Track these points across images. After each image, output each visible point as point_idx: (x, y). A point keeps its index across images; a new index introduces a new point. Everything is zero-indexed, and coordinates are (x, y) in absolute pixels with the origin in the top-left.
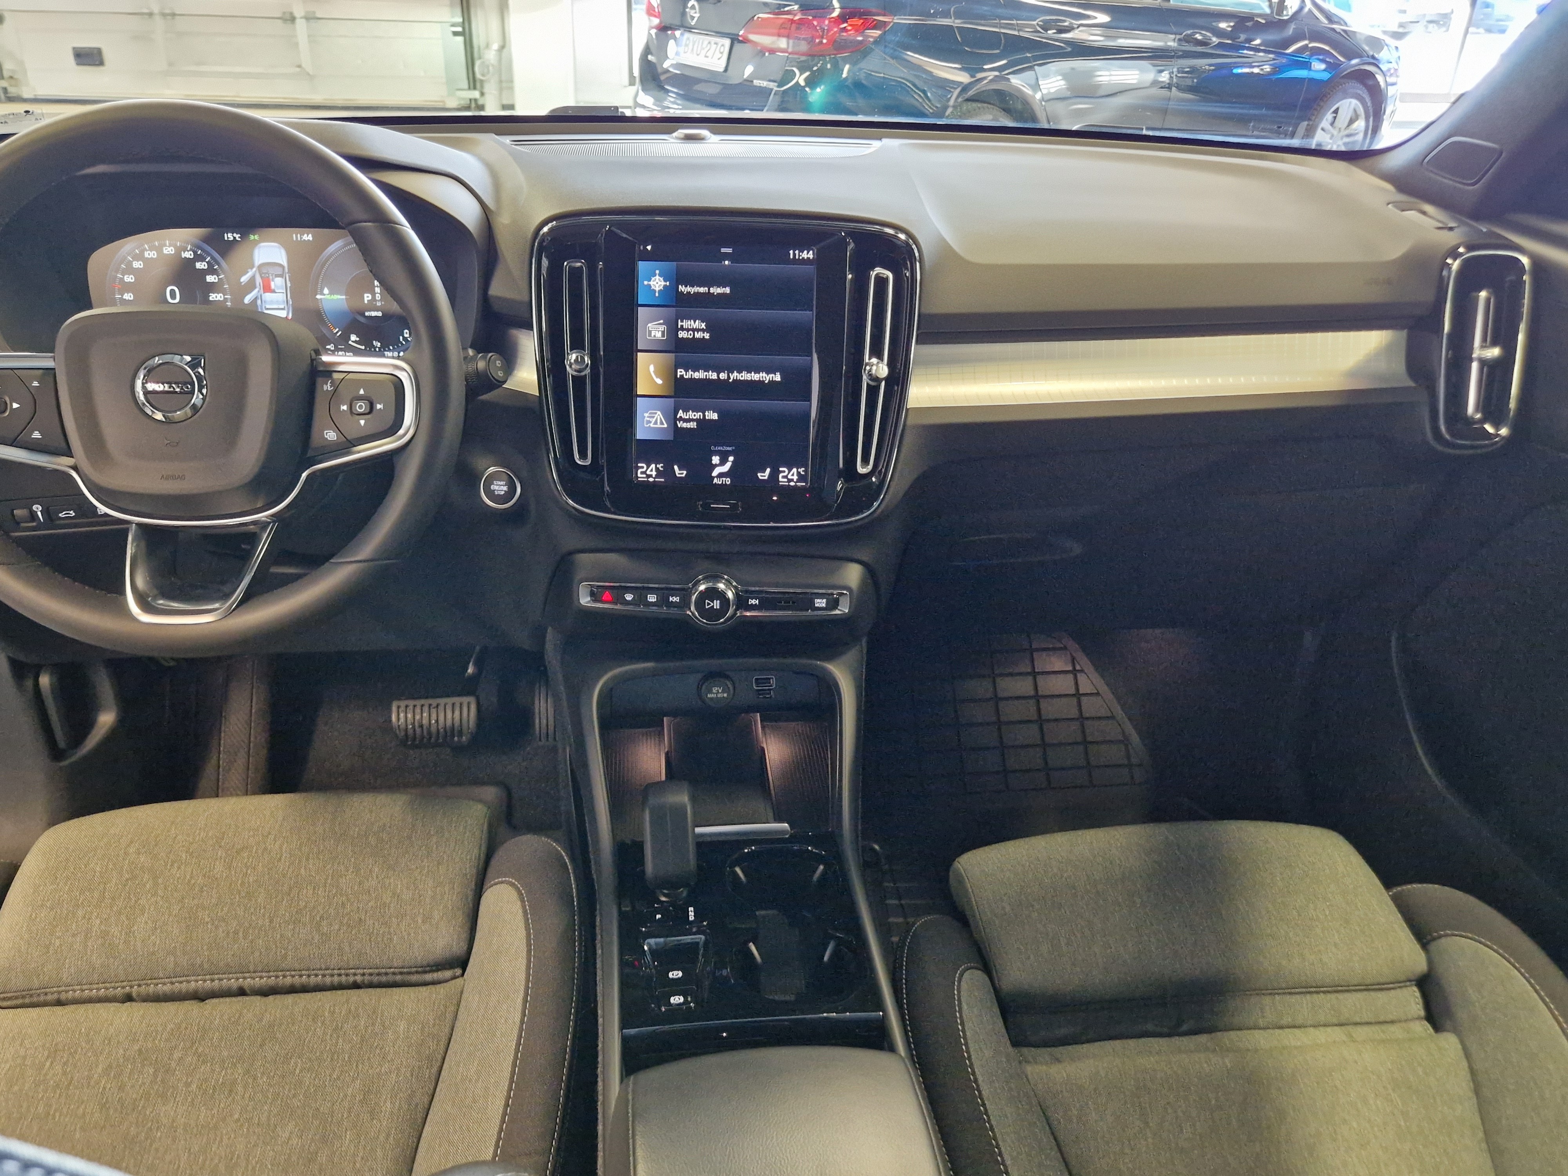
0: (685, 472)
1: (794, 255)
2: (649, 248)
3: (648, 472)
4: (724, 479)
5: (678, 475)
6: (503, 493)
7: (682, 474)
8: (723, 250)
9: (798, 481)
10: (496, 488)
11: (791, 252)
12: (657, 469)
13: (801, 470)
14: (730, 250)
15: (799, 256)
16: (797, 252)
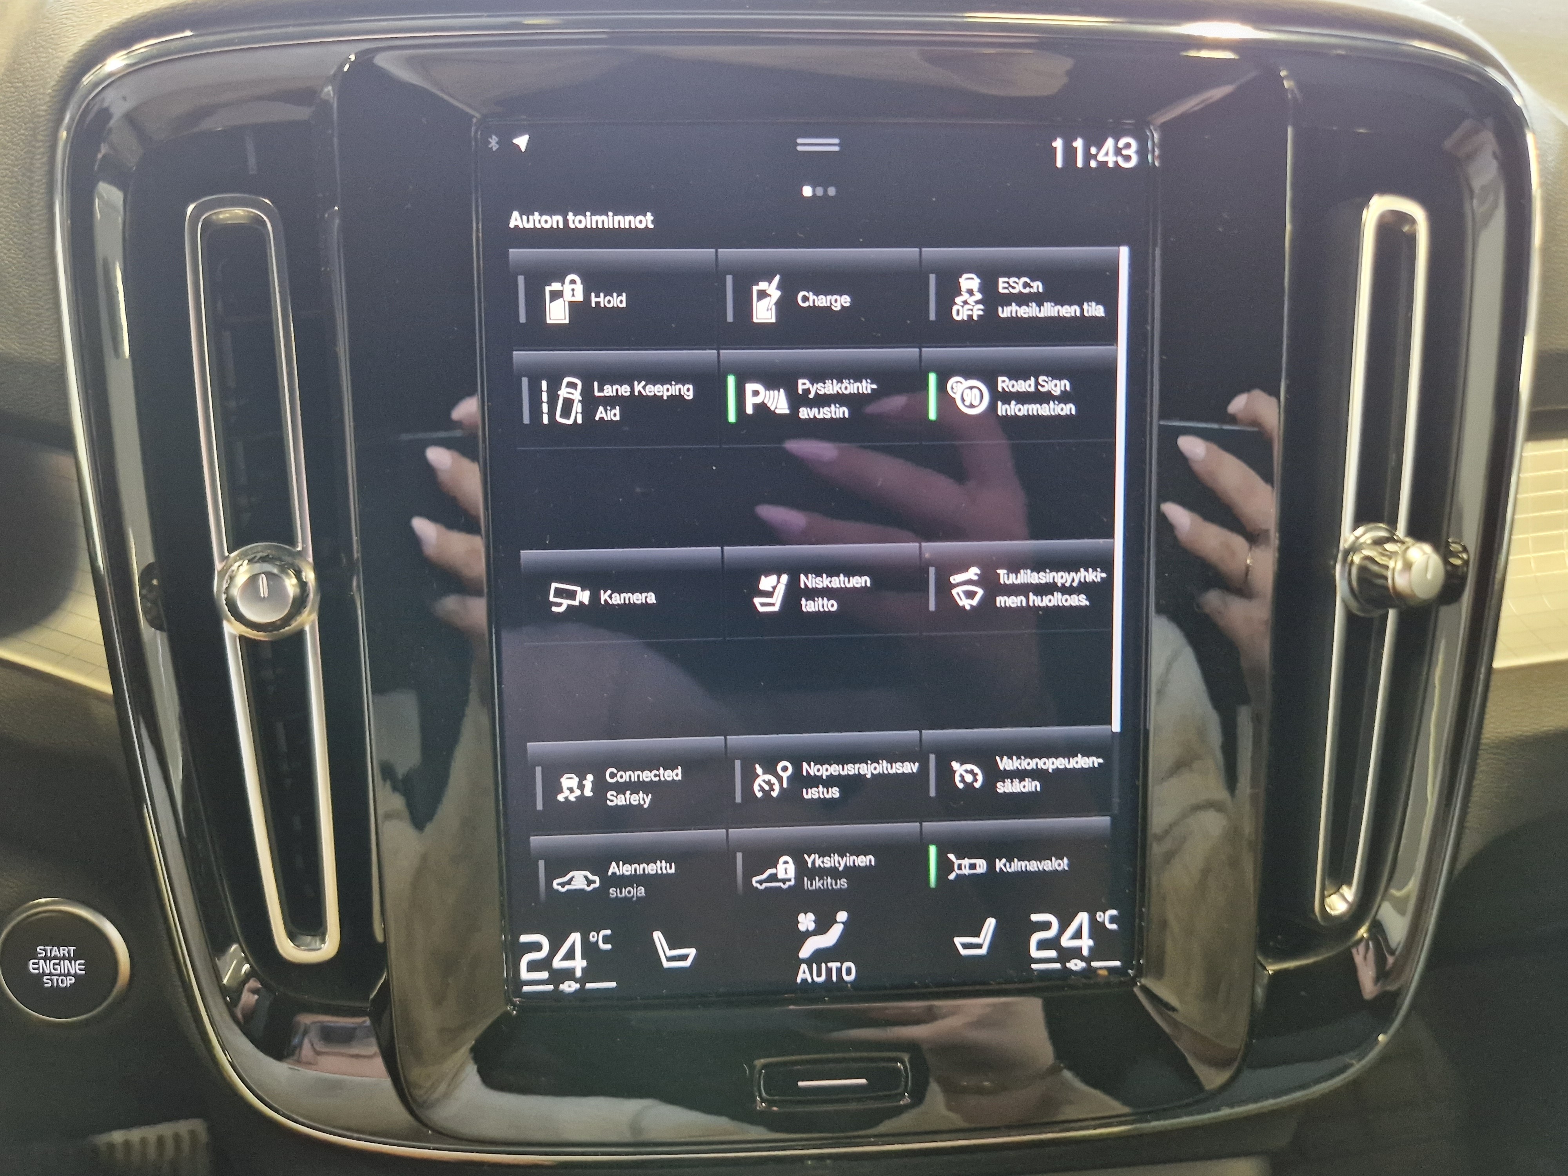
0: (692, 952)
1: (1070, 152)
2: (522, 142)
3: (558, 963)
4: (834, 965)
5: (666, 964)
6: (69, 981)
7: (684, 958)
8: (806, 144)
9: (1096, 953)
10: (46, 967)
11: (1058, 144)
12: (589, 950)
13: (1105, 917)
14: (830, 144)
15: (1088, 156)
16: (1079, 144)
